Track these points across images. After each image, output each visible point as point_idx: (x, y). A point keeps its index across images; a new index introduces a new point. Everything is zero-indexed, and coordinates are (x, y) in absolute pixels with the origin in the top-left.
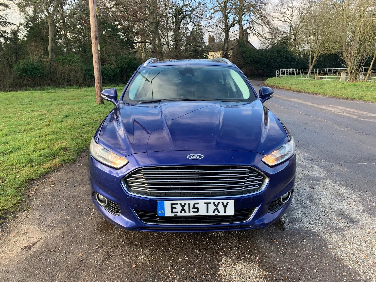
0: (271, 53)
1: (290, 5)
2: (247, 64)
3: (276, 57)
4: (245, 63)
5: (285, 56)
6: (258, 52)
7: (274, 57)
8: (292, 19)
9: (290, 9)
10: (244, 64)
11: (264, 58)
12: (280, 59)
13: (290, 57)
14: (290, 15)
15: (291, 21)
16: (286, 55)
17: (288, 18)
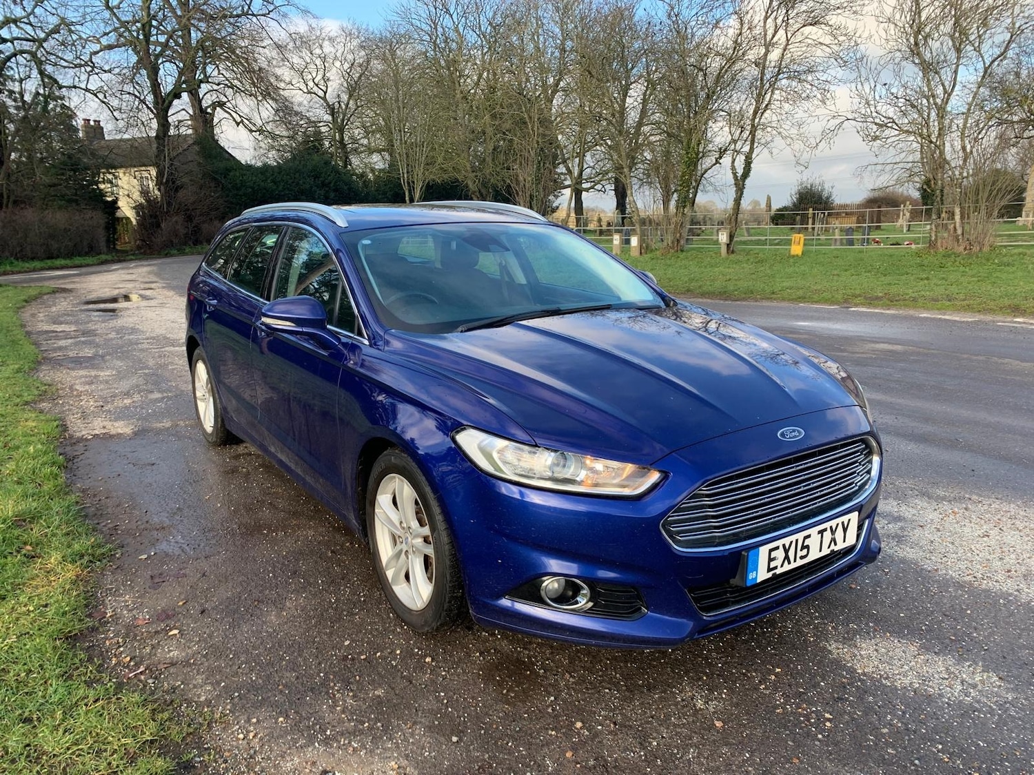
0: (297, 175)
1: (318, 51)
2: (238, 207)
3: (311, 187)
4: (232, 203)
5: (332, 184)
6: (262, 173)
7: (308, 186)
8: (327, 87)
9: (318, 62)
10: (228, 207)
11: (280, 188)
12: (322, 192)
13: (346, 188)
14: (319, 77)
15: (325, 93)
16: (335, 182)
17: (317, 85)
